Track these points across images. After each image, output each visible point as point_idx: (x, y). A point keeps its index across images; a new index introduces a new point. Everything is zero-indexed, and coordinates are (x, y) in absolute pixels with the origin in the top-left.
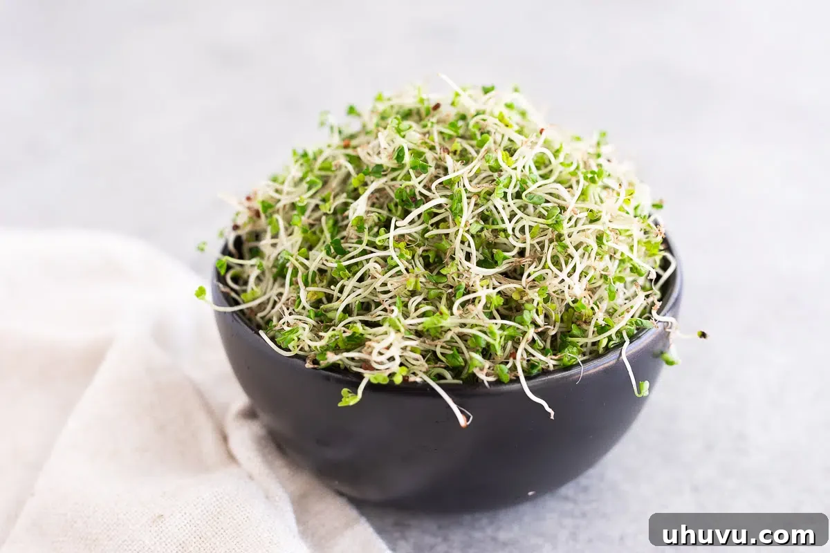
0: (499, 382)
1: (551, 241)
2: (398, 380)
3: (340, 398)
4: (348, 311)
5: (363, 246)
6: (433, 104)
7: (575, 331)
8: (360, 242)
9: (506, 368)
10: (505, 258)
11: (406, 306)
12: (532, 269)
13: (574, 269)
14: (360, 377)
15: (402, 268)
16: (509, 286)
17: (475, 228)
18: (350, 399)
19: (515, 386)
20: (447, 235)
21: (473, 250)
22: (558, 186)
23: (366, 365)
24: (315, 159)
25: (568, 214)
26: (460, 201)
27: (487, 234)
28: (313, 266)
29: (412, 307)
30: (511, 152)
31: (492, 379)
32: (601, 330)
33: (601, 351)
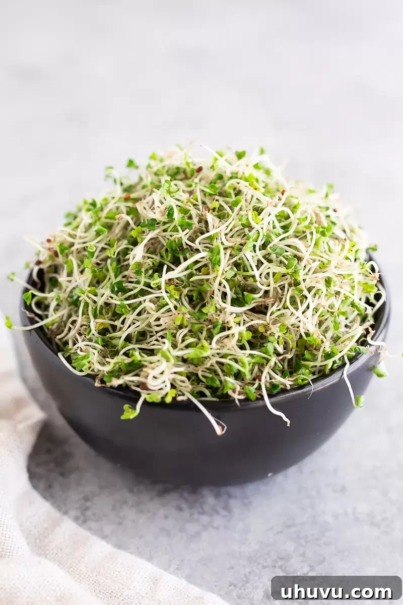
0: (247, 399)
1: (290, 285)
2: (168, 400)
3: (122, 412)
4: (128, 339)
5: (141, 286)
6: (196, 167)
7: (307, 355)
8: (138, 282)
9: (253, 389)
10: (253, 299)
11: (174, 336)
12: (274, 308)
13: (308, 307)
14: (138, 395)
15: (171, 306)
16: (257, 321)
17: (230, 275)
18: (130, 414)
19: (260, 403)
20: (207, 280)
21: (228, 290)
22: (296, 240)
23: (143, 386)
24: (102, 209)
25: (303, 263)
26: (218, 253)
27: (239, 278)
28: (101, 301)
29: (179, 338)
30: (259, 211)
31: (242, 397)
32: (328, 356)
33: (327, 371)
